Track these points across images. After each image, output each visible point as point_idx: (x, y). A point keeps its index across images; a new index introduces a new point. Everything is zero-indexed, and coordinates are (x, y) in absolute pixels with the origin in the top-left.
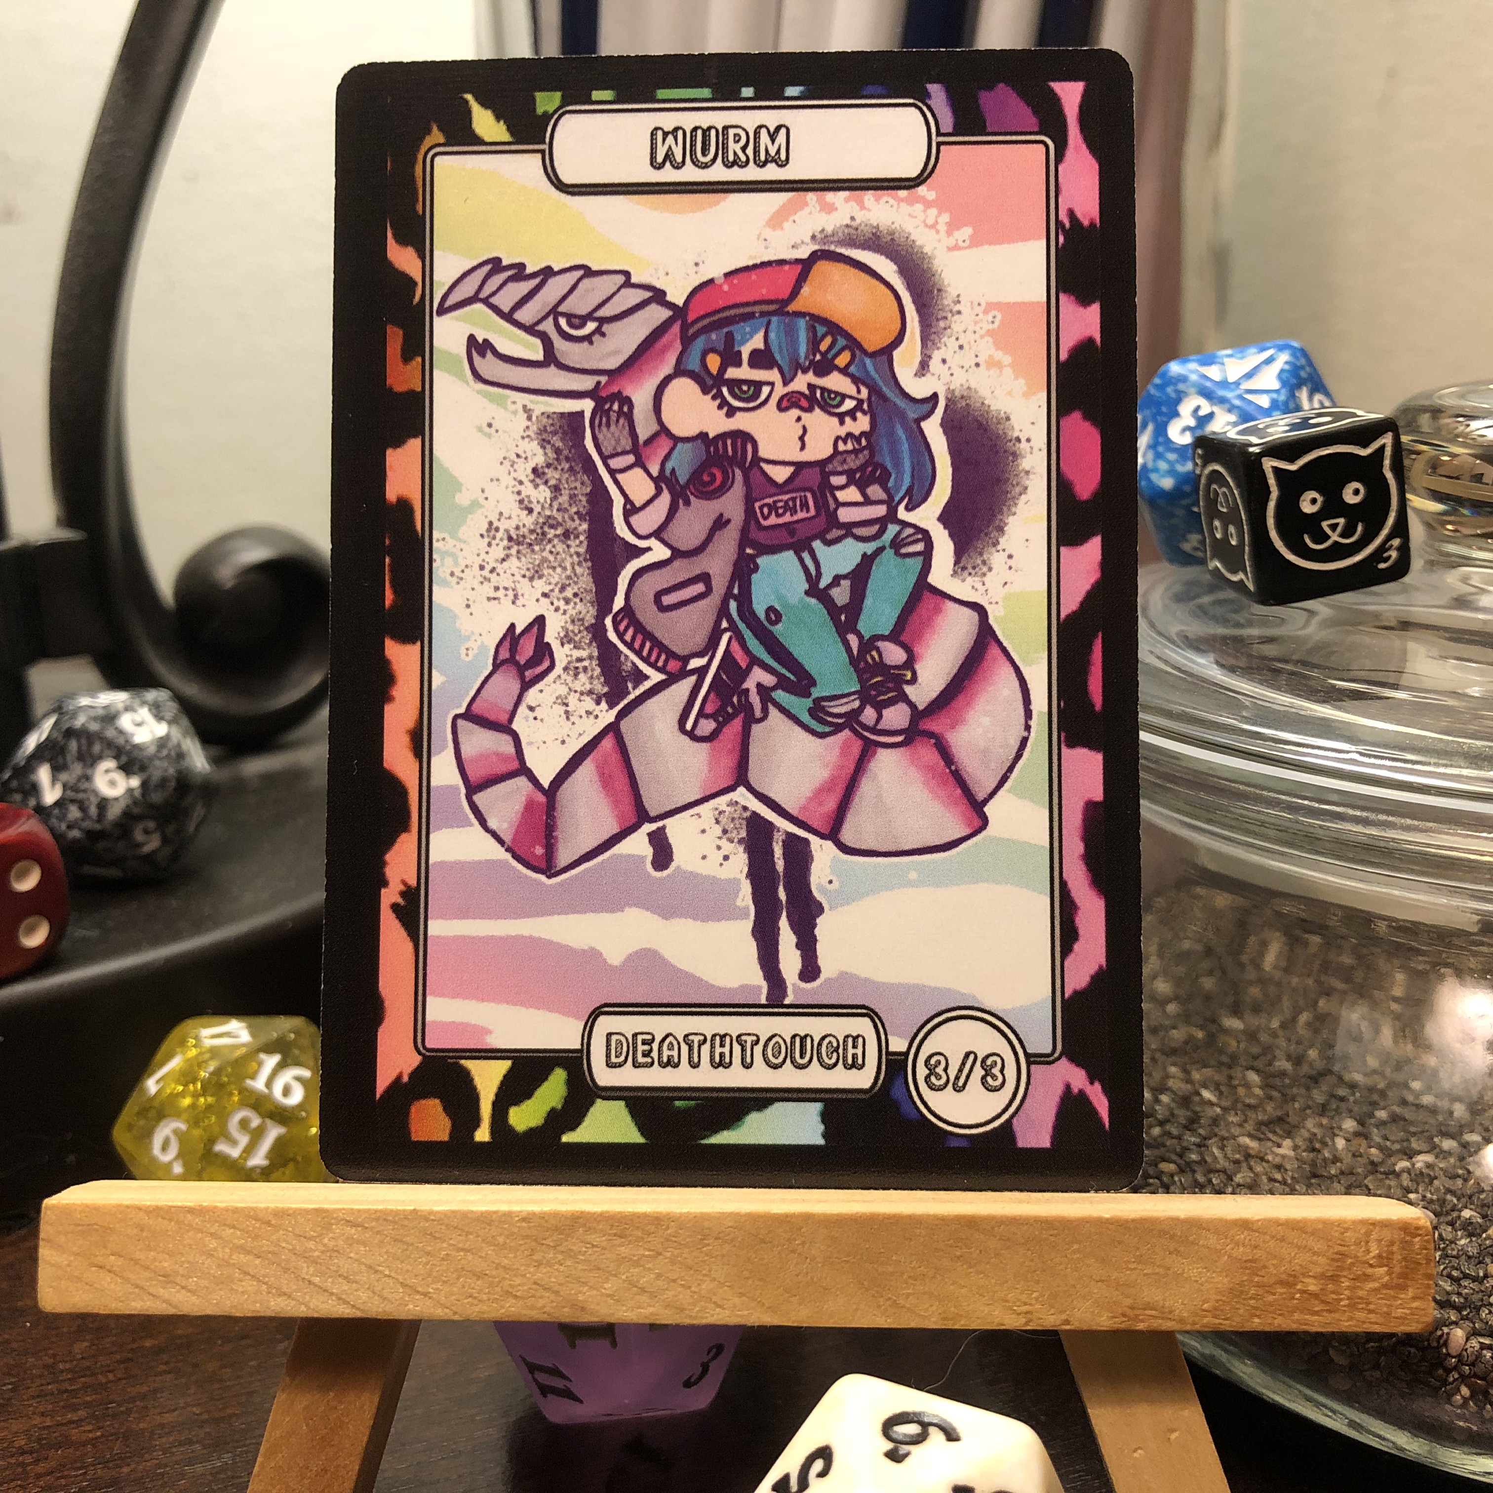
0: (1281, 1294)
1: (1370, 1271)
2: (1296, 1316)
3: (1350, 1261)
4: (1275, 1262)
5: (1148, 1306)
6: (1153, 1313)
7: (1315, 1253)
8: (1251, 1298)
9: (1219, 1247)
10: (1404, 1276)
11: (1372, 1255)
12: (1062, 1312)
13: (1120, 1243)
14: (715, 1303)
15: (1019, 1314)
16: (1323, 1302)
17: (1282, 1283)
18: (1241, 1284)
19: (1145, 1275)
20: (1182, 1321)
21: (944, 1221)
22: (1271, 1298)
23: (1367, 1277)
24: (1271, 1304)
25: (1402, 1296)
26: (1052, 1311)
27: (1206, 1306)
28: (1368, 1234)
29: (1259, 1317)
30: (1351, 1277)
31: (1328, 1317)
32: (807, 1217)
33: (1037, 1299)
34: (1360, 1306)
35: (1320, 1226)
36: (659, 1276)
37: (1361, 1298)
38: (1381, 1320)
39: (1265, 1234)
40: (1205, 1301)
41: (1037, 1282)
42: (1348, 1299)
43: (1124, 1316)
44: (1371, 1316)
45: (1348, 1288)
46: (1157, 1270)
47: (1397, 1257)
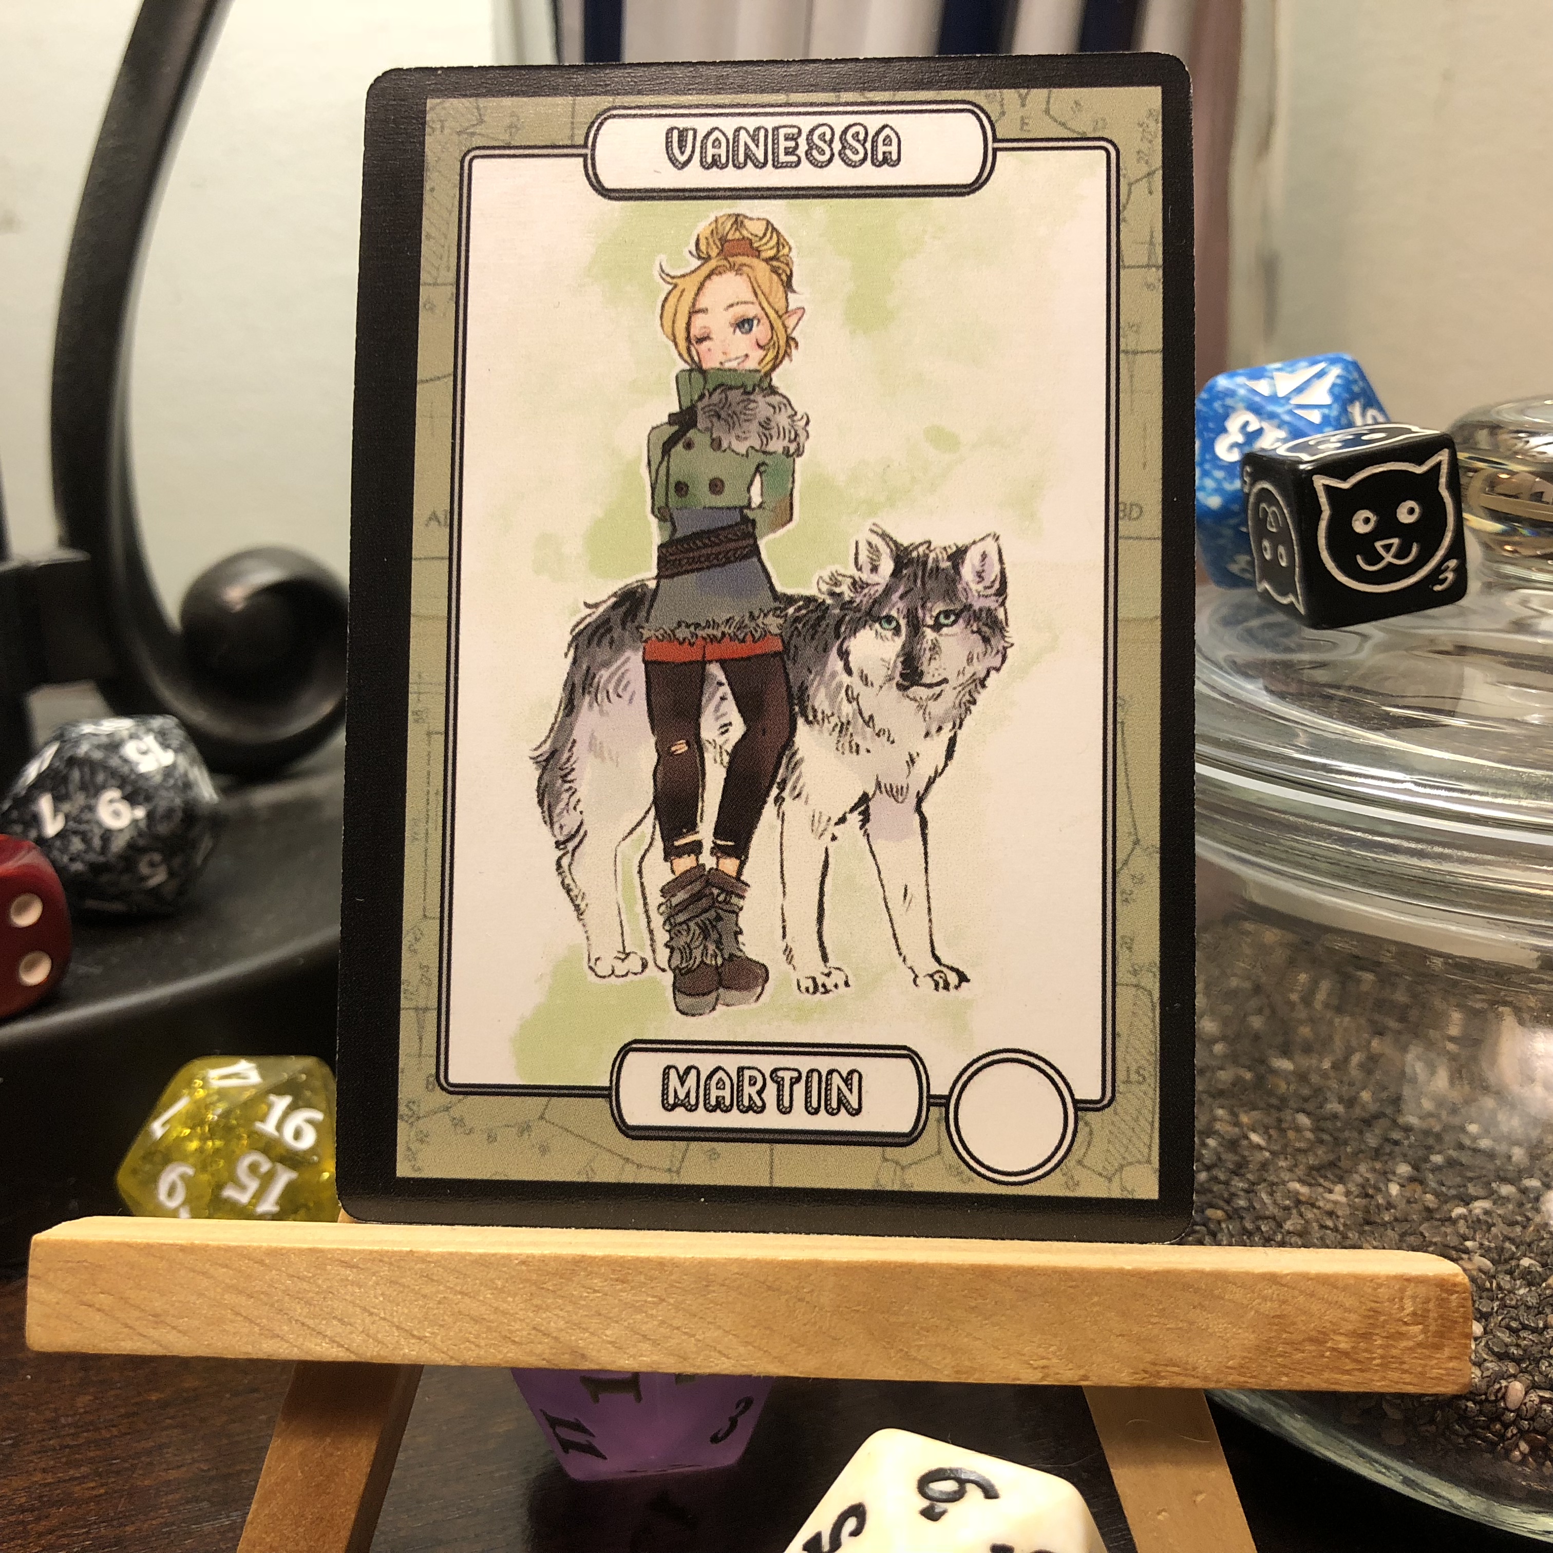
0: (1310, 1352)
1: (1404, 1329)
2: (1326, 1375)
3: (1382, 1318)
4: (1304, 1318)
5: (1171, 1363)
6: (1176, 1369)
7: (1346, 1310)
8: (1280, 1356)
9: (1245, 1302)
10: (1440, 1334)
11: (1407, 1312)
12: (1080, 1367)
13: (1142, 1295)
14: (720, 1352)
15: (1036, 1369)
16: (1354, 1361)
17: (1311, 1340)
18: (1269, 1341)
19: (1168, 1329)
20: (1206, 1378)
21: (960, 1270)
22: (1299, 1356)
23: (1401, 1335)
24: (1299, 1362)
25: (1438, 1356)
26: (1070, 1366)
27: (1231, 1363)
28: (1402, 1290)
29: (1287, 1375)
30: (1385, 1334)
31: (1358, 1377)
32: (817, 1265)
33: (1054, 1353)
34: (1394, 1366)
35: (1352, 1282)
36: (663, 1322)
37: (1394, 1357)
38: (1415, 1381)
39: (1294, 1288)
40: (1232, 1358)
41: (1055, 1336)
42: (1382, 1357)
43: (1146, 1372)
44: (1404, 1376)
45: (1381, 1346)
46: (1181, 1325)
47: (1433, 1315)
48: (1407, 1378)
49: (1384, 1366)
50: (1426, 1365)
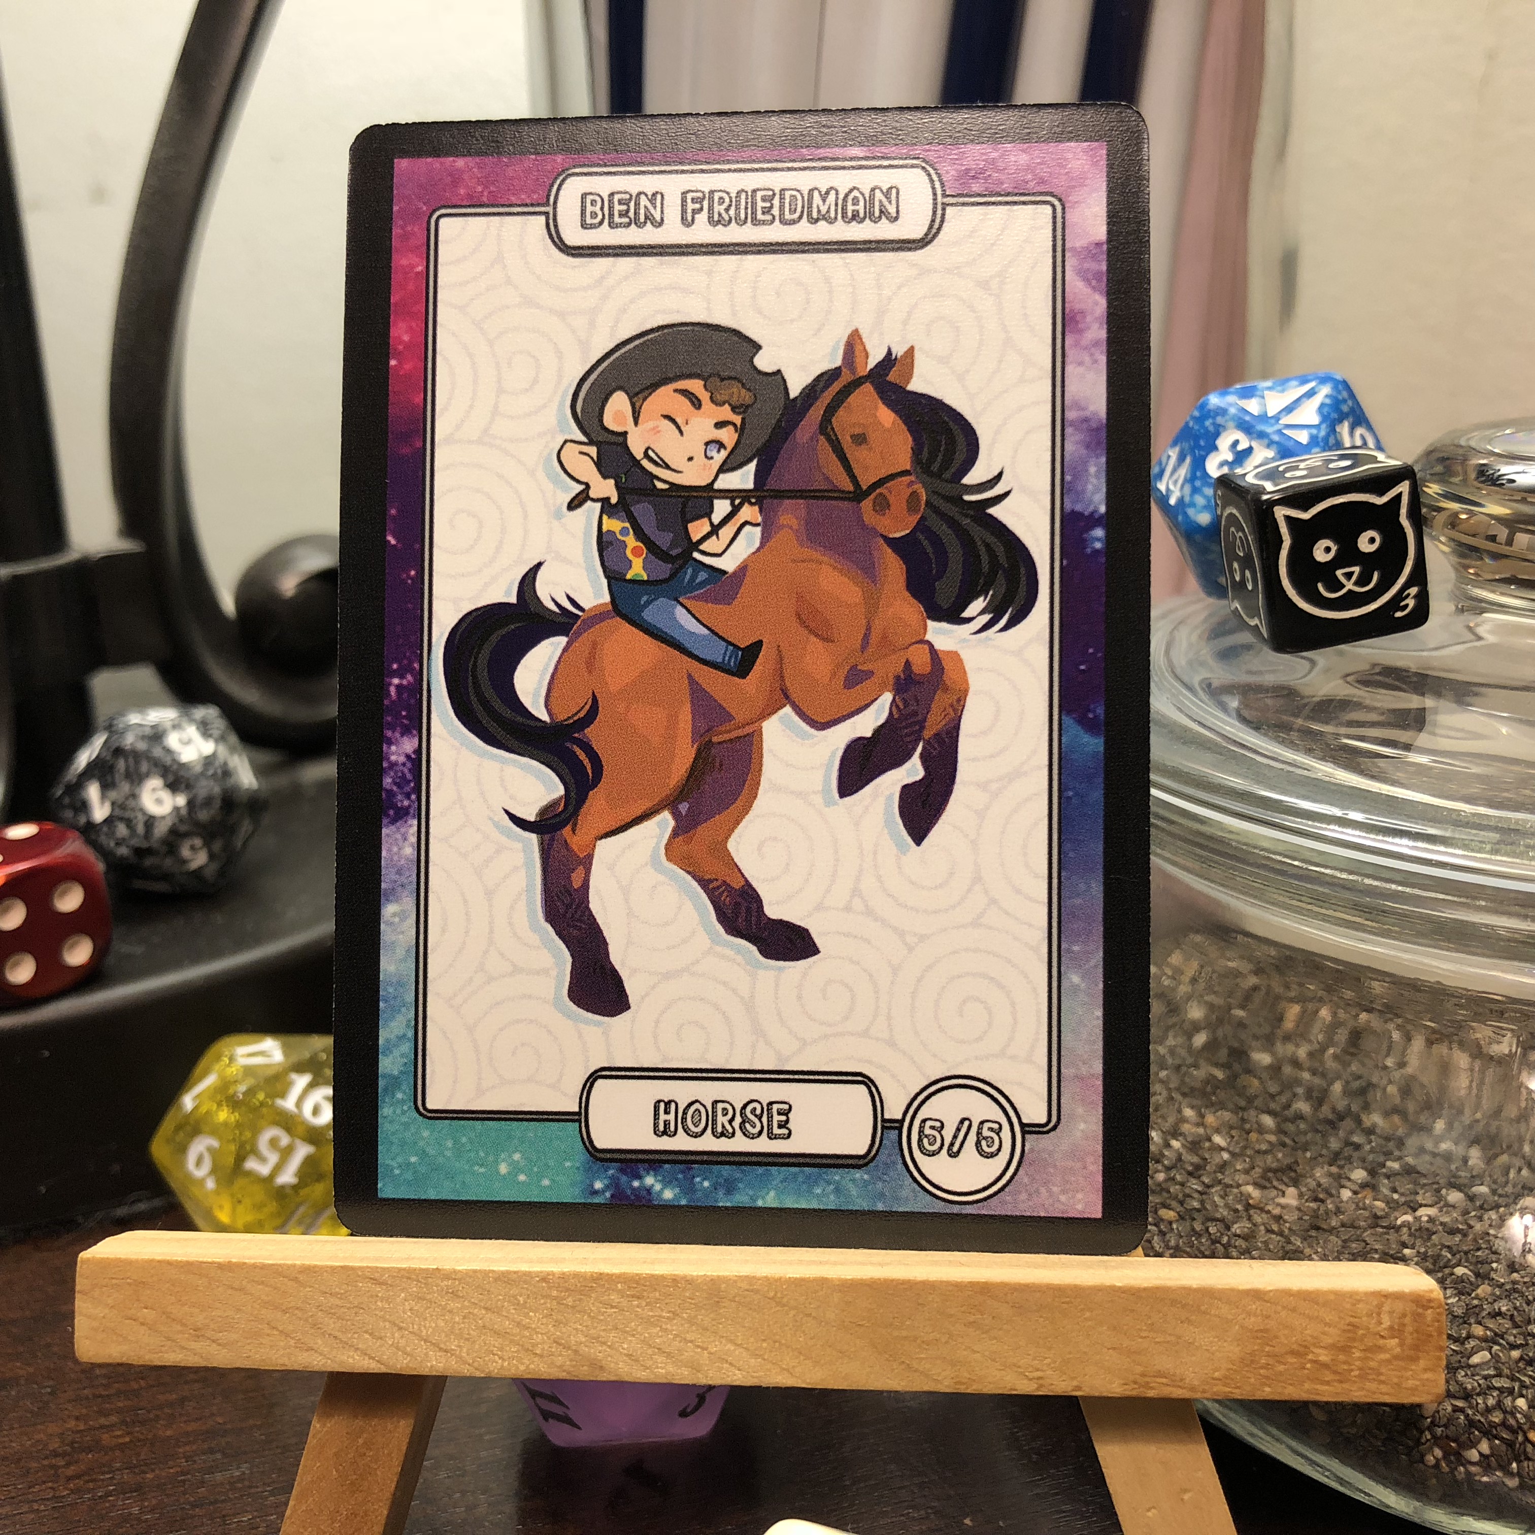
0: (1291, 1364)
1: (1381, 1342)
2: (1307, 1386)
3: (1361, 1332)
4: (1286, 1332)
5: (1160, 1374)
6: (1164, 1380)
7: (1326, 1324)
8: (1262, 1368)
9: (1230, 1317)
10: (1416, 1347)
11: (1384, 1326)
12: (1073, 1378)
13: (1133, 1311)
14: (731, 1364)
15: (1031, 1380)
16: (1335, 1372)
17: (1293, 1353)
18: (1252, 1354)
19: (1157, 1343)
20: (1193, 1389)
21: (959, 1287)
22: (1281, 1368)
23: (1380, 1349)
24: (1281, 1373)
25: (1413, 1367)
26: (1064, 1378)
27: (1217, 1374)
28: (1380, 1306)
29: (1270, 1386)
30: (1363, 1348)
31: (1338, 1388)
32: (823, 1282)
33: (1048, 1365)
34: (1370, 1377)
35: (1332, 1297)
36: (676, 1336)
37: (1372, 1369)
38: (1392, 1391)
39: (1276, 1304)
40: (1216, 1370)
41: (1050, 1349)
42: (1360, 1369)
43: (1135, 1383)
44: (1382, 1386)
45: (1359, 1359)
46: (1169, 1339)
47: (1410, 1329)
48: (1384, 1388)
49: (1363, 1377)
50: (1402, 1377)
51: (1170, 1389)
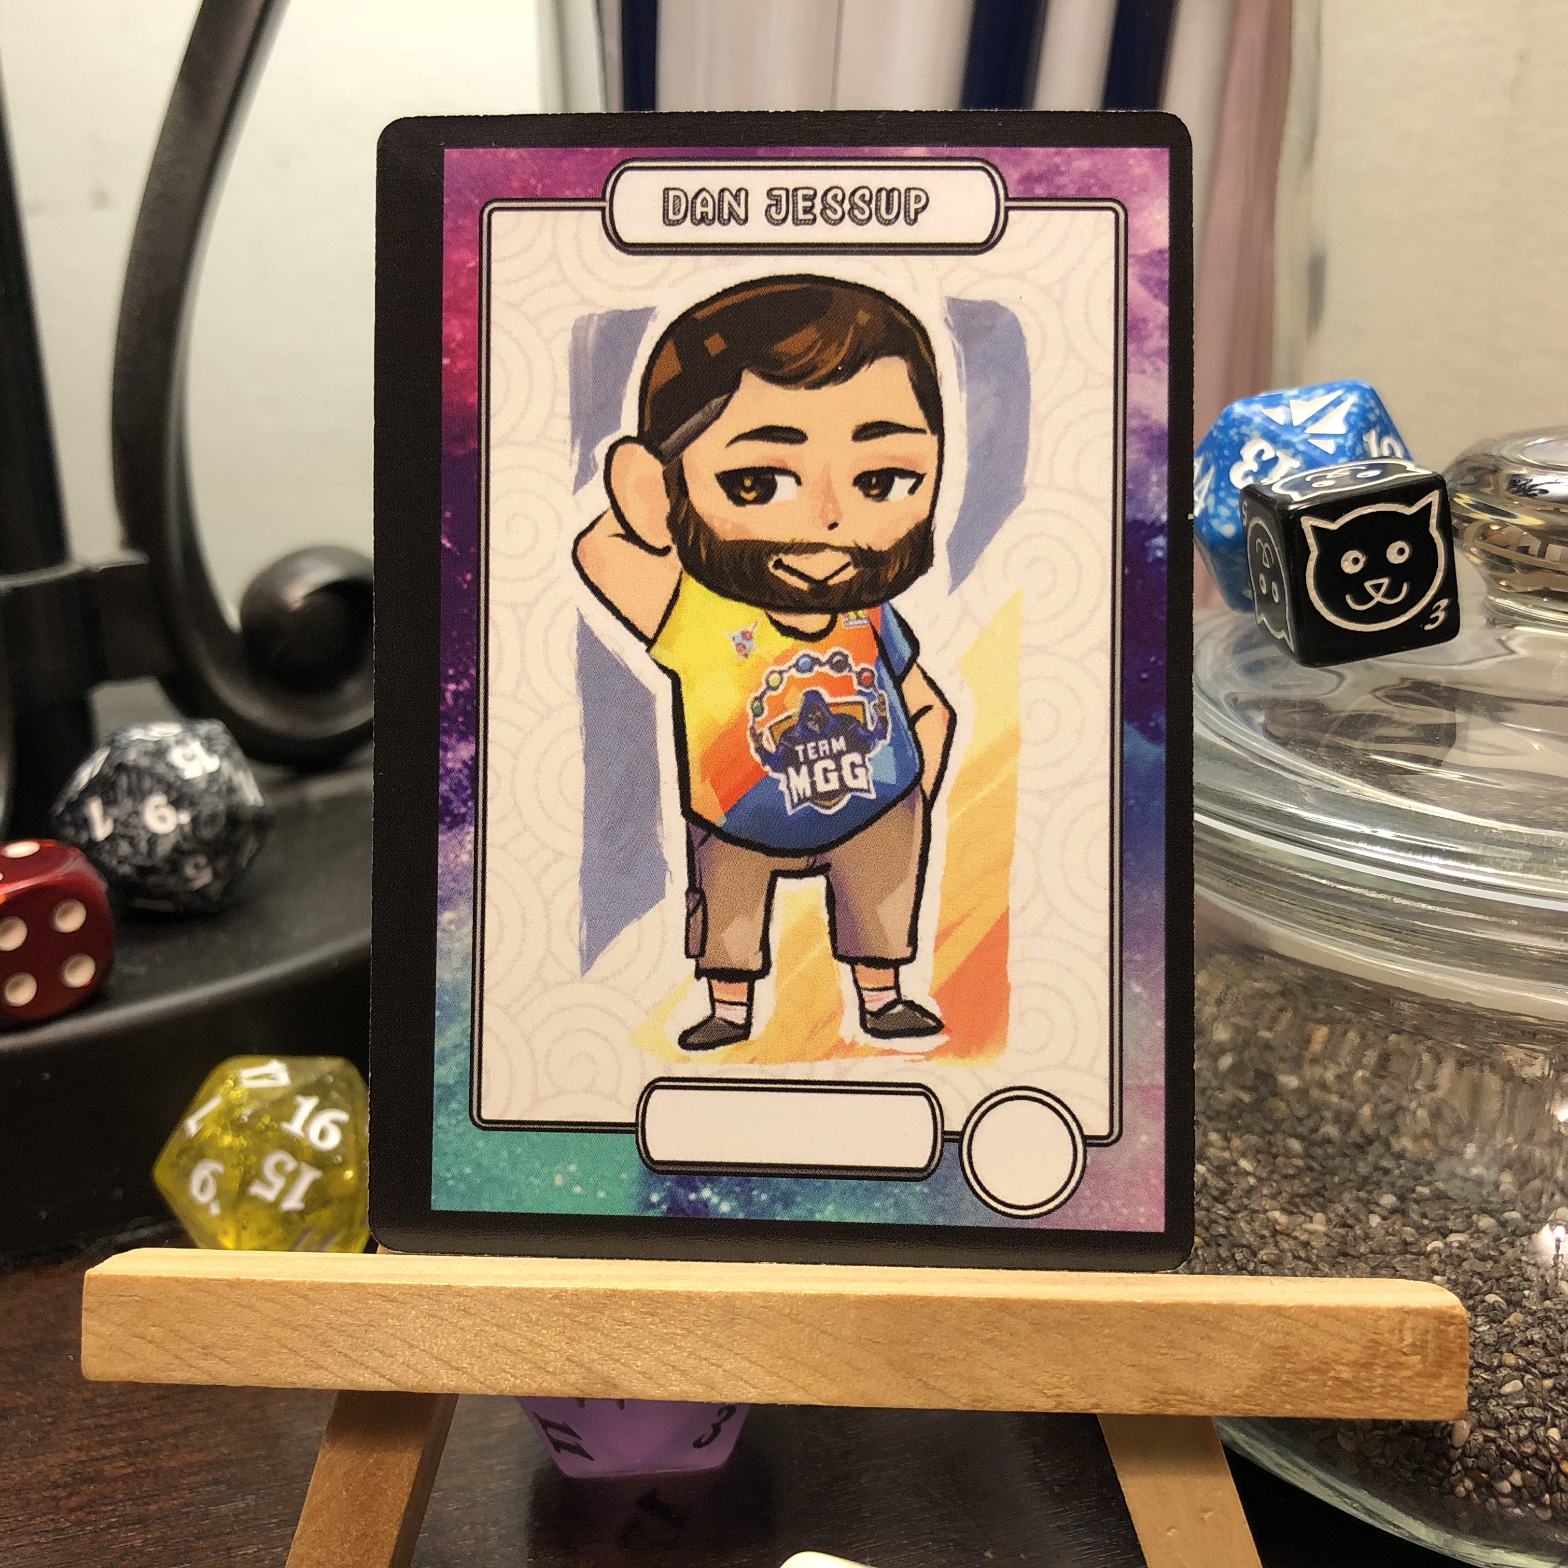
0: (1313, 1381)
1: (1403, 1359)
2: (1328, 1403)
3: (1383, 1349)
4: (1307, 1349)
5: (1179, 1391)
6: (1184, 1398)
7: (1348, 1341)
8: (1283, 1385)
9: (1251, 1334)
10: (1438, 1364)
11: (1406, 1342)
12: (1093, 1395)
13: (1152, 1327)
14: (746, 1382)
15: (1049, 1397)
16: (1357, 1389)
17: (1314, 1369)
18: (1273, 1371)
19: (1176, 1360)
20: (1213, 1406)
21: (976, 1303)
22: (1302, 1385)
23: (1402, 1366)
24: (1303, 1391)
25: (1436, 1384)
26: (1083, 1395)
27: (1237, 1391)
28: (1402, 1322)
29: (1290, 1403)
30: (1384, 1364)
31: (1360, 1405)
32: (838, 1299)
33: (1067, 1382)
34: (1393, 1394)
35: (1353, 1313)
36: (690, 1353)
37: (1392, 1386)
38: (1414, 1408)
39: (1297, 1320)
40: (1236, 1387)
41: (1068, 1366)
42: (1381, 1386)
43: (1155, 1400)
44: (1404, 1404)
45: (1381, 1376)
46: (1189, 1356)
47: (1431, 1345)
48: (1406, 1405)
49: (1385, 1394)
50: (1424, 1394)
51: (1191, 1406)
